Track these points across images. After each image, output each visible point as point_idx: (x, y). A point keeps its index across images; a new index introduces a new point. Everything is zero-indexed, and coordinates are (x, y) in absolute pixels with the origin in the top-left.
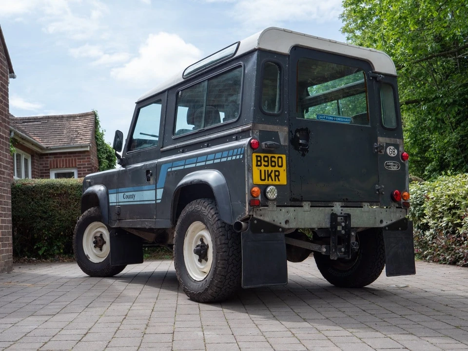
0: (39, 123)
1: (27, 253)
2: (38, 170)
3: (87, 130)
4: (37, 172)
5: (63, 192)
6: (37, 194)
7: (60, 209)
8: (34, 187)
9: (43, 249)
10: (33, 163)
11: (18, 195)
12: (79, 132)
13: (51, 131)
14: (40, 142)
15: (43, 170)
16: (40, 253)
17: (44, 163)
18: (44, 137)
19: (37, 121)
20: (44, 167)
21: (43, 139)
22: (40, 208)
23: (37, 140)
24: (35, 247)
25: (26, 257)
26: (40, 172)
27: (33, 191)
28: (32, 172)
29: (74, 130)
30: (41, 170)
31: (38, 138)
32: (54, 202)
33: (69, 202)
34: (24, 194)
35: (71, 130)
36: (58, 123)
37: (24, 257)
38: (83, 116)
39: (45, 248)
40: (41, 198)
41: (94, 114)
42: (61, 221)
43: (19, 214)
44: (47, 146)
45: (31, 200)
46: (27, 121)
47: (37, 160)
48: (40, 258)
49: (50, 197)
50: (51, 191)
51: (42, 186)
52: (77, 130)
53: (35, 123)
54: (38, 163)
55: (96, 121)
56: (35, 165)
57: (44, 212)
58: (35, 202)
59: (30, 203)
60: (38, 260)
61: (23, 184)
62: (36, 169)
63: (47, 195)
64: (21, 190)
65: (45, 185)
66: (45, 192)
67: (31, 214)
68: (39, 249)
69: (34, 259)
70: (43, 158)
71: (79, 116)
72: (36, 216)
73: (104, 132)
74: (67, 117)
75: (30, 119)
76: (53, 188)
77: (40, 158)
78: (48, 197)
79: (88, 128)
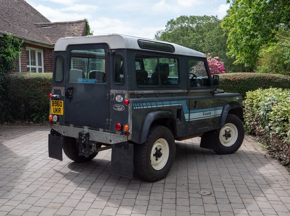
0: (51, 27)
1: (27, 119)
2: (48, 59)
3: (79, 33)
4: (47, 60)
5: (46, 83)
6: (30, 84)
7: (45, 94)
8: (28, 79)
9: (36, 117)
10: (44, 55)
11: (20, 84)
12: (74, 34)
13: (58, 33)
14: (50, 41)
15: (52, 59)
16: (34, 119)
17: (52, 54)
18: (53, 37)
19: (50, 26)
20: (52, 57)
21: (52, 39)
22: (33, 93)
23: (48, 39)
24: (31, 116)
25: (27, 121)
26: (50, 60)
27: (28, 82)
28: (44, 61)
29: (72, 32)
30: (50, 59)
31: (49, 38)
32: (40, 89)
33: (49, 89)
34: (23, 83)
35: (70, 32)
36: (63, 27)
37: (26, 121)
38: (78, 23)
39: (37, 116)
40: (33, 87)
41: (86, 22)
42: (45, 101)
43: (21, 96)
44: (53, 44)
45: (27, 88)
46: (44, 26)
47: (47, 53)
48: (34, 122)
49: (38, 86)
50: (39, 82)
51: (33, 79)
52: (73, 32)
53: (49, 27)
54: (48, 55)
55: (87, 26)
56: (46, 56)
57: (35, 95)
58: (29, 89)
59: (27, 89)
60: (34, 123)
61: (23, 77)
62: (46, 58)
63: (37, 85)
64: (21, 81)
65: (35, 78)
66: (35, 83)
67: (27, 96)
68: (34, 117)
69: (32, 122)
70: (52, 51)
71: (76, 23)
72: (31, 98)
73: (93, 33)
74: (69, 23)
75: (46, 25)
76: (40, 80)
77: (50, 51)
78: (37, 86)
79: (80, 31)
